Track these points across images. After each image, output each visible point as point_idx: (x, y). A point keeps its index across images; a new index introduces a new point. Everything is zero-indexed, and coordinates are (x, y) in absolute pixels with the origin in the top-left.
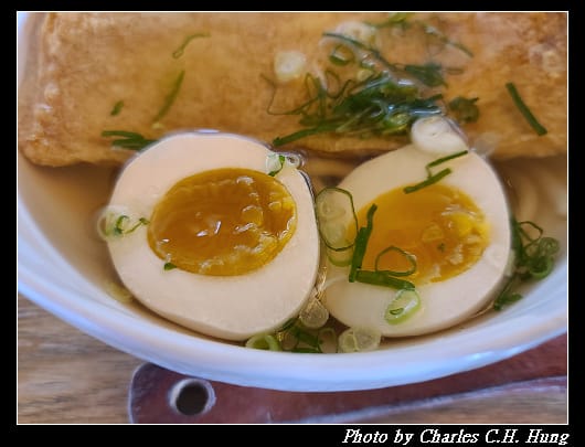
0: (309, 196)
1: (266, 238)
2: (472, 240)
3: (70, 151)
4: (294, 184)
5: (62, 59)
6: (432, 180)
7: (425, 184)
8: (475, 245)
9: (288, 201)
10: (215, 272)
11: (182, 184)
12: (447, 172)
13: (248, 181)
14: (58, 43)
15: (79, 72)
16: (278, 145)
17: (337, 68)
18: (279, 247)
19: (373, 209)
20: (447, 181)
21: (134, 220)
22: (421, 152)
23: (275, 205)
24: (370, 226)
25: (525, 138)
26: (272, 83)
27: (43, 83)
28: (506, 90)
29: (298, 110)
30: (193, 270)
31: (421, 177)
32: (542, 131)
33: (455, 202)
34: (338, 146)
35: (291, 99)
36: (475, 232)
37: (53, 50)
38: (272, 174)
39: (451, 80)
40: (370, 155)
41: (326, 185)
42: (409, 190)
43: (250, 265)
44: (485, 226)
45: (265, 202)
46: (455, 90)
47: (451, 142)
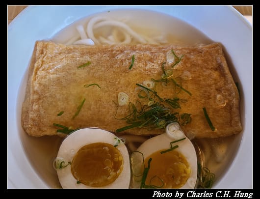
0: (128, 156)
1: (112, 173)
2: (184, 175)
4: (123, 151)
5: (39, 92)
6: (172, 149)
7: (168, 150)
8: (185, 177)
9: (120, 158)
10: (95, 185)
12: (177, 146)
14: (38, 85)
15: (46, 97)
16: (118, 133)
17: (141, 100)
18: (116, 176)
19: (150, 160)
20: (177, 150)
22: (169, 137)
23: (116, 159)
24: (149, 166)
25: (207, 131)
26: (117, 106)
28: (202, 110)
29: (125, 118)
30: (86, 185)
31: (168, 147)
33: (180, 158)
35: (123, 112)
36: (185, 172)
37: (36, 88)
38: (116, 146)
39: (182, 105)
42: (163, 152)
43: (107, 184)
44: (189, 170)
45: (112, 158)
46: (184, 109)
47: (180, 134)
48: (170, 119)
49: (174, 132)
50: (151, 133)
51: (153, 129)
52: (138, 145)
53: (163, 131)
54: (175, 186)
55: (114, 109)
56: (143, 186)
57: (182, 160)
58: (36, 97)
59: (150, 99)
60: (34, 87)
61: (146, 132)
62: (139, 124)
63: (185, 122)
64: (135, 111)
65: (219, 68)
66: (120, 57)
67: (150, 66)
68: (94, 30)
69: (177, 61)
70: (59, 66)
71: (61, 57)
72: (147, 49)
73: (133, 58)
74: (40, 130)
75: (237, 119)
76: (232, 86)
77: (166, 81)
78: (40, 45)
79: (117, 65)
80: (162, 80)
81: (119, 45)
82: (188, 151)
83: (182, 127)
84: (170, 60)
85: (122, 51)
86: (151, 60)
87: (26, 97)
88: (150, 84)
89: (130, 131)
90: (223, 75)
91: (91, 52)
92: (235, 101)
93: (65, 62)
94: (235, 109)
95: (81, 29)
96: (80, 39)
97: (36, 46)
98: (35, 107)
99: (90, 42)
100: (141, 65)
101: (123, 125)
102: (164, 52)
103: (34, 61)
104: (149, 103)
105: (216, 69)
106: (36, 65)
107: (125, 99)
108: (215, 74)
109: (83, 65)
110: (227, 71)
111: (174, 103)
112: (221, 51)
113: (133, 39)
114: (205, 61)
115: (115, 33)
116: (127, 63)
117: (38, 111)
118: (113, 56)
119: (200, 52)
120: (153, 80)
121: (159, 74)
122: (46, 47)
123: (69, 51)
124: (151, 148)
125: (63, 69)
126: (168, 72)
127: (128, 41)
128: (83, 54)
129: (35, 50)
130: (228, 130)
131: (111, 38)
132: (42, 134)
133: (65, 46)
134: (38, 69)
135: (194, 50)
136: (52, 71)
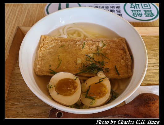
0: (80, 84)
1: (73, 90)
3: (43, 73)
4: (78, 82)
5: (42, 57)
6: (100, 82)
7: (99, 83)
8: (104, 93)
9: (77, 85)
10: (65, 95)
11: (61, 80)
12: (102, 81)
13: (71, 81)
14: (41, 54)
15: (45, 59)
16: (76, 75)
17: (87, 62)
18: (75, 92)
19: (90, 86)
20: (102, 82)
21: (53, 86)
22: (99, 77)
23: (75, 85)
24: (89, 89)
25: (116, 75)
26: (76, 64)
27: (39, 61)
28: (114, 67)
29: (80, 69)
30: (62, 95)
31: (98, 81)
32: (119, 75)
33: (103, 86)
34: (86, 75)
35: (79, 66)
36: (105, 91)
37: (40, 55)
38: (75, 80)
39: (105, 64)
40: (91, 77)
41: (83, 81)
42: (96, 83)
43: (70, 94)
44: (106, 91)
45: (73, 84)
46: (106, 66)
47: (104, 76)
48: (100, 70)
49: (101, 75)
52: (85, 81)
53: (96, 75)
54: (100, 97)
55: (75, 65)
56: (86, 97)
57: (104, 86)
58: (40, 59)
59: (91, 61)
60: (39, 55)
62: (85, 71)
63: (106, 71)
64: (84, 66)
65: (123, 49)
66: (78, 43)
67: (91, 47)
68: (67, 31)
69: (104, 45)
70: (51, 46)
71: (52, 42)
72: (90, 40)
73: (84, 43)
74: (42, 73)
75: (130, 71)
77: (99, 54)
78: (43, 37)
79: (77, 47)
80: (97, 54)
81: (78, 38)
82: (107, 83)
83: (105, 73)
84: (101, 45)
85: (79, 41)
86: (92, 45)
88: (92, 55)
89: (81, 74)
90: (125, 52)
91: (65, 41)
92: (129, 63)
93: (54, 44)
94: (129, 67)
95: (61, 31)
96: (61, 35)
97: (41, 37)
98: (40, 63)
99: (65, 37)
100: (87, 47)
102: (98, 41)
103: (40, 43)
104: (91, 63)
105: (122, 50)
106: (41, 45)
107: (79, 61)
108: (121, 52)
109: (61, 46)
110: (127, 50)
111: (102, 63)
112: (124, 41)
113: (85, 36)
114: (117, 46)
115: (77, 33)
116: (81, 46)
117: (41, 65)
118: (76, 43)
119: (115, 42)
120: (92, 53)
121: (96, 51)
122: (45, 38)
123: (56, 40)
124: (91, 82)
125: (53, 48)
126: (99, 50)
127: (82, 36)
128: (62, 42)
129: (41, 39)
131: (75, 35)
132: (43, 75)
133: (53, 38)
134: (41, 47)
135: (112, 41)
136: (47, 48)
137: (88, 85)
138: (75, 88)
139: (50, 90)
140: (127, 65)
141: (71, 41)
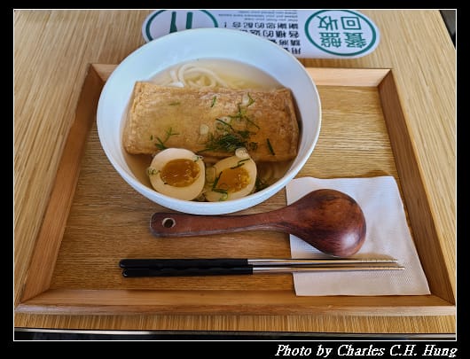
3: (139, 150)
4: (201, 165)
6: (239, 166)
7: (236, 167)
8: (245, 184)
10: (177, 186)
11: (171, 162)
12: (243, 164)
13: (188, 163)
16: (198, 153)
18: (194, 181)
19: (221, 172)
20: (243, 166)
22: (237, 158)
23: (195, 170)
24: (220, 177)
25: (269, 156)
26: (199, 134)
28: (266, 140)
29: (206, 143)
30: (171, 185)
31: (236, 165)
32: (274, 154)
33: (243, 172)
34: (215, 154)
36: (246, 181)
37: (134, 119)
38: (195, 161)
40: (224, 158)
41: (209, 165)
42: (232, 168)
43: (186, 185)
44: (249, 180)
45: (192, 169)
47: (246, 156)
48: (240, 145)
49: (241, 154)
50: (226, 155)
51: (227, 152)
52: (213, 164)
53: (233, 153)
54: (237, 190)
55: (197, 137)
56: (214, 189)
57: (246, 173)
58: (134, 125)
59: (226, 131)
61: (220, 155)
62: (215, 148)
63: (252, 149)
64: (212, 137)
65: (286, 110)
66: (204, 97)
67: (228, 105)
68: (184, 75)
69: (252, 102)
70: (153, 103)
71: (156, 95)
72: (227, 92)
73: (215, 98)
74: (137, 148)
75: (293, 147)
76: (294, 123)
77: (241, 118)
78: (139, 84)
79: (202, 104)
80: (237, 117)
81: (204, 88)
82: (251, 169)
83: (248, 152)
84: (246, 102)
85: (206, 93)
86: (230, 101)
87: (126, 126)
88: (228, 120)
89: (208, 153)
90: (289, 115)
91: (181, 93)
92: (294, 135)
93: (159, 99)
94: (293, 141)
95: (173, 74)
96: (172, 82)
97: (136, 85)
98: (134, 132)
99: (181, 85)
100: (220, 104)
101: (202, 148)
102: (242, 95)
103: (133, 97)
104: (225, 133)
105: (284, 110)
106: (135, 101)
107: (205, 130)
108: (282, 114)
109: (173, 104)
110: (292, 111)
111: (245, 134)
112: (289, 95)
113: (217, 85)
114: (275, 104)
115: (203, 78)
116: (209, 103)
117: (136, 135)
118: (199, 97)
119: (272, 96)
120: (229, 116)
121: (236, 112)
122: (144, 86)
123: (163, 91)
124: (224, 165)
125: (157, 105)
126: (243, 110)
127: (213, 85)
128: (173, 94)
129: (135, 89)
130: (286, 156)
131: (198, 82)
132: (139, 152)
133: (158, 87)
134: (136, 104)
135: (267, 94)
136: (148, 106)
137: (219, 171)
138: (194, 175)
139: (151, 177)
140: (289, 139)
141: (191, 93)
